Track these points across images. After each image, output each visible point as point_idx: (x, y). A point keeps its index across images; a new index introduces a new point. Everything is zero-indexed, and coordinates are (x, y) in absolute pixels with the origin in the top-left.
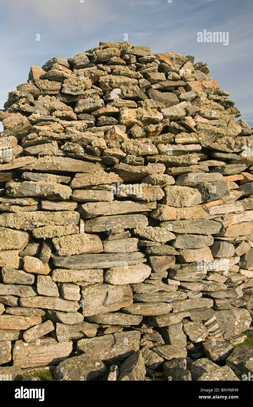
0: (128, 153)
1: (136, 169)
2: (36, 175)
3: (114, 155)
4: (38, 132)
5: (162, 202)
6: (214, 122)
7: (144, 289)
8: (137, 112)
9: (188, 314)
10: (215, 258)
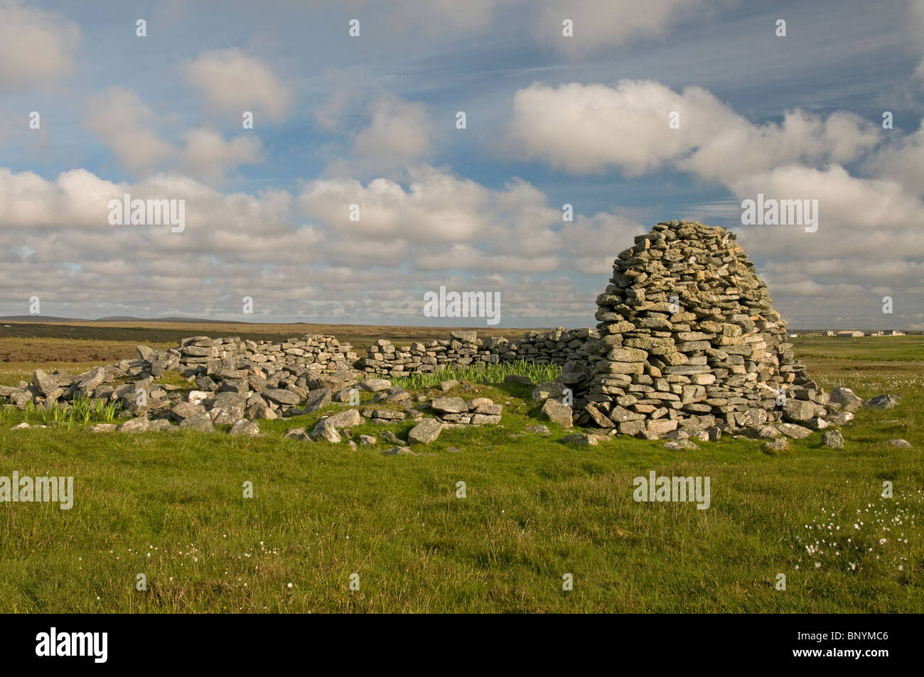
0: (701, 300)
1: (707, 311)
2: (655, 314)
3: (695, 302)
4: (655, 285)
5: (722, 333)
6: (743, 279)
7: (711, 389)
8: (705, 274)
9: (736, 407)
10: (748, 372)
